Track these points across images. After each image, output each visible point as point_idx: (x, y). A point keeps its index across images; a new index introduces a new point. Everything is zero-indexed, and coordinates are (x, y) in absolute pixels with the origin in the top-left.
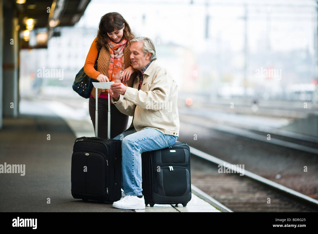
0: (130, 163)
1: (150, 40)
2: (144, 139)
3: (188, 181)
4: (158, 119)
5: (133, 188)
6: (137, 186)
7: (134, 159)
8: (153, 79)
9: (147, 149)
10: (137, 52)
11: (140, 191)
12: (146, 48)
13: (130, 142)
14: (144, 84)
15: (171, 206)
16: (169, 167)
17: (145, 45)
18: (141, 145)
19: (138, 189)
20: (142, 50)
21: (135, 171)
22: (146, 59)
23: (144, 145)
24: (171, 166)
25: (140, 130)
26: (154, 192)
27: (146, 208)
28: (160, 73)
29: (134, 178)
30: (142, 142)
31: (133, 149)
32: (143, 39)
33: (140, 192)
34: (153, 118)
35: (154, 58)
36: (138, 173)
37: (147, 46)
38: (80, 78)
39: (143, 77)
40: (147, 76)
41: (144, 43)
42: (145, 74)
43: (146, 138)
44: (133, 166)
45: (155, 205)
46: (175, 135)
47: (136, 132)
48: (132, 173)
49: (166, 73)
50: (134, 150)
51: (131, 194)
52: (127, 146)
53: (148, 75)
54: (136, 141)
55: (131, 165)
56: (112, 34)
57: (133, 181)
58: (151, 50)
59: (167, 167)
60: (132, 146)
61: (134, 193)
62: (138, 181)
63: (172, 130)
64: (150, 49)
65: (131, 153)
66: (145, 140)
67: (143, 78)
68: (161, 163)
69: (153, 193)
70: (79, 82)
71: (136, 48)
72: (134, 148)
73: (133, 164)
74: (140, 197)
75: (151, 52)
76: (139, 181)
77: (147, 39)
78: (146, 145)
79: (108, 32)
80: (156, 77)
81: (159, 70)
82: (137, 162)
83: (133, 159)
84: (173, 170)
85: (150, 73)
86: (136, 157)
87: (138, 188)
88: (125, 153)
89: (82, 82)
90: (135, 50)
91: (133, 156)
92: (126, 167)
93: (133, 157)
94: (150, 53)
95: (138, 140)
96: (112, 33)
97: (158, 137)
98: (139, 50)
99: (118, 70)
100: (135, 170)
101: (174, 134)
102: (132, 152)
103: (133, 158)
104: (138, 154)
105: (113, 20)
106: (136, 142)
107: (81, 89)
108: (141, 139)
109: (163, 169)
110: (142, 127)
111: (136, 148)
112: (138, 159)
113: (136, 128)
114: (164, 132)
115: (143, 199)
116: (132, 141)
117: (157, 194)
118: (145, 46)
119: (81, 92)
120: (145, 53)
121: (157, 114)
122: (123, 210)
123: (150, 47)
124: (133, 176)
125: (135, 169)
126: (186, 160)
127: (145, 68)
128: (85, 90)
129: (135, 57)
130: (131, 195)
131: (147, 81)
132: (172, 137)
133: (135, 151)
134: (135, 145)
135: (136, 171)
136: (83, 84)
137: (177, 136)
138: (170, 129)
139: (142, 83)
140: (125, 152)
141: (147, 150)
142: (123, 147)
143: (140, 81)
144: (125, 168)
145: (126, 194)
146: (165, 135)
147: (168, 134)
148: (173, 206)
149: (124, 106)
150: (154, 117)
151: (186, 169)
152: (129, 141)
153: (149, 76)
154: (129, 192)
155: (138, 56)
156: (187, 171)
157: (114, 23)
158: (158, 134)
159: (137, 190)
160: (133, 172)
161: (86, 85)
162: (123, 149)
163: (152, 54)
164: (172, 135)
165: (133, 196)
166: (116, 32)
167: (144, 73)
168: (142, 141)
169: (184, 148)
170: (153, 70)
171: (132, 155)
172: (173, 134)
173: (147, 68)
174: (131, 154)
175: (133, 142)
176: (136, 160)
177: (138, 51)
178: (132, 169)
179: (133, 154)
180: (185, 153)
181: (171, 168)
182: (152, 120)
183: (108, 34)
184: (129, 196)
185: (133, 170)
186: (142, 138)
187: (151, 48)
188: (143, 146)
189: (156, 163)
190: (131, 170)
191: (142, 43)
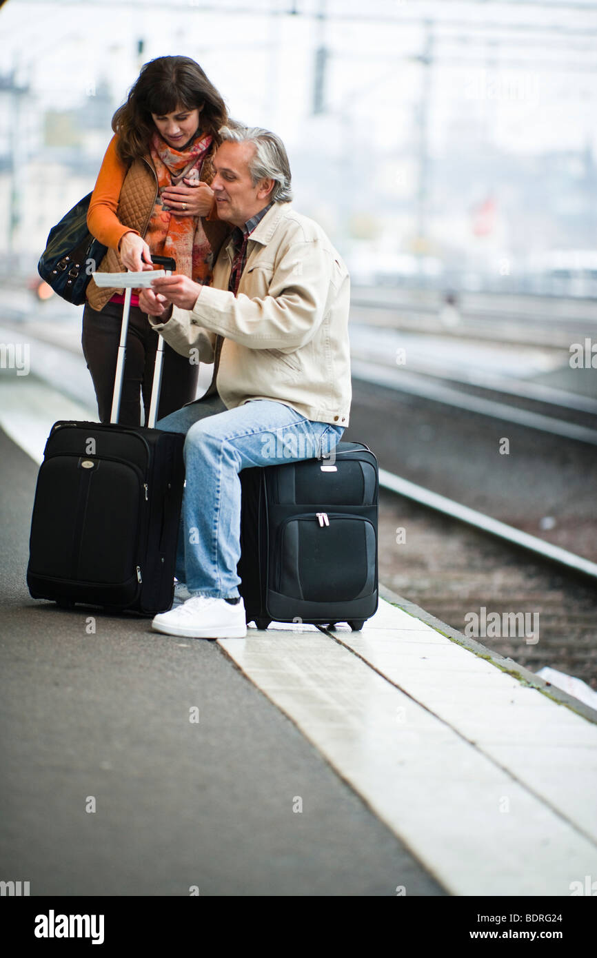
0: (207, 500)
1: (278, 143)
2: (250, 433)
3: (370, 558)
4: (293, 376)
5: (215, 576)
6: (226, 569)
7: (219, 489)
8: (278, 257)
9: (257, 461)
10: (234, 173)
11: (234, 586)
12: (260, 165)
13: (211, 440)
14: (250, 269)
15: (318, 630)
16: (318, 514)
17: (260, 155)
18: (242, 449)
19: (229, 580)
20: (247, 168)
21: (223, 527)
22: (257, 198)
23: (250, 449)
24: (322, 514)
25: (237, 406)
26: (269, 588)
27: (247, 635)
28: (300, 239)
29: (218, 547)
30: (245, 440)
31: (219, 460)
32: (257, 135)
33: (234, 588)
34: (275, 372)
35: (283, 195)
36: (229, 531)
37: (265, 158)
38: (61, 242)
39: (248, 248)
40: (259, 246)
41: (257, 148)
42: (251, 240)
43: (258, 429)
44: (217, 509)
45: (273, 625)
46: (339, 423)
47: (225, 409)
48: (214, 531)
49: (315, 241)
50: (221, 462)
51: (206, 592)
52: (200, 452)
53: (263, 242)
54: (228, 437)
55: (212, 507)
56: (166, 119)
57: (215, 553)
58: (275, 171)
59: (312, 514)
60: (217, 451)
61: (217, 590)
62: (230, 555)
63: (330, 408)
64: (273, 167)
65: (211, 472)
66: (254, 436)
67: (248, 252)
68: (293, 504)
69: (269, 592)
70: (58, 256)
71: (231, 160)
72: (221, 457)
73: (216, 506)
74: (233, 601)
75: (275, 178)
76: (233, 553)
77: (267, 137)
78: (255, 449)
79: (155, 113)
80: (285, 251)
81: (296, 231)
82: (230, 500)
83: (218, 492)
84: (327, 524)
85: (268, 237)
86: (226, 483)
87: (227, 575)
88: (193, 471)
89: (67, 258)
90: (226, 165)
91: (219, 480)
92: (195, 513)
93: (217, 483)
94: (272, 180)
95: (233, 435)
96: (167, 116)
97: (291, 428)
98: (240, 169)
99: (184, 226)
100: (222, 524)
101: (336, 418)
102: (214, 471)
103: (219, 486)
104: (232, 477)
105: (174, 79)
106: (226, 439)
107: (63, 278)
108: (241, 433)
109: (299, 520)
110: (242, 397)
111: (227, 457)
112: (231, 491)
113: (226, 399)
114: (308, 412)
115: (240, 608)
116: (217, 437)
117: (279, 592)
118: (257, 157)
119: (62, 286)
120: (257, 180)
121: (290, 360)
122: (184, 640)
123: (275, 162)
124: (215, 540)
125: (222, 521)
126: (365, 495)
127: (253, 221)
128: (74, 280)
129: (224, 188)
130: (208, 595)
131: (260, 263)
132: (330, 428)
133: (225, 468)
134: (226, 450)
135: (225, 526)
136: (68, 263)
137: (343, 426)
138: (323, 405)
139: (244, 265)
140: (195, 468)
141: (256, 465)
142: (187, 454)
143: (235, 258)
144: (193, 514)
145: (192, 590)
146: (310, 421)
147: (319, 420)
148: (323, 630)
149: (186, 335)
150: (278, 368)
151: (366, 522)
152: (208, 436)
153: (265, 246)
154: (202, 585)
155: (232, 186)
156: (367, 530)
157: (175, 87)
158: (291, 421)
159: (224, 582)
160: (215, 528)
161: (77, 266)
162: (190, 460)
163: (277, 183)
164: (328, 424)
165: (212, 599)
166: (179, 115)
167: (249, 238)
168: (245, 438)
169: (361, 461)
170: (278, 228)
171: (215, 477)
172: (332, 421)
173: (259, 222)
174: (213, 475)
175: (218, 440)
176: (225, 492)
177: (235, 171)
178: (214, 518)
179: (218, 476)
180: (365, 474)
181: (323, 518)
182: (274, 378)
183: (154, 117)
184: (202, 597)
185: (216, 521)
186: (245, 428)
187: (277, 165)
188: (247, 453)
189: (279, 503)
190: (211, 523)
191: (250, 147)
